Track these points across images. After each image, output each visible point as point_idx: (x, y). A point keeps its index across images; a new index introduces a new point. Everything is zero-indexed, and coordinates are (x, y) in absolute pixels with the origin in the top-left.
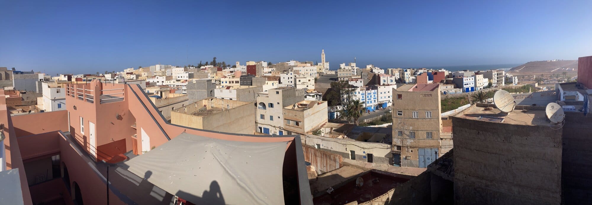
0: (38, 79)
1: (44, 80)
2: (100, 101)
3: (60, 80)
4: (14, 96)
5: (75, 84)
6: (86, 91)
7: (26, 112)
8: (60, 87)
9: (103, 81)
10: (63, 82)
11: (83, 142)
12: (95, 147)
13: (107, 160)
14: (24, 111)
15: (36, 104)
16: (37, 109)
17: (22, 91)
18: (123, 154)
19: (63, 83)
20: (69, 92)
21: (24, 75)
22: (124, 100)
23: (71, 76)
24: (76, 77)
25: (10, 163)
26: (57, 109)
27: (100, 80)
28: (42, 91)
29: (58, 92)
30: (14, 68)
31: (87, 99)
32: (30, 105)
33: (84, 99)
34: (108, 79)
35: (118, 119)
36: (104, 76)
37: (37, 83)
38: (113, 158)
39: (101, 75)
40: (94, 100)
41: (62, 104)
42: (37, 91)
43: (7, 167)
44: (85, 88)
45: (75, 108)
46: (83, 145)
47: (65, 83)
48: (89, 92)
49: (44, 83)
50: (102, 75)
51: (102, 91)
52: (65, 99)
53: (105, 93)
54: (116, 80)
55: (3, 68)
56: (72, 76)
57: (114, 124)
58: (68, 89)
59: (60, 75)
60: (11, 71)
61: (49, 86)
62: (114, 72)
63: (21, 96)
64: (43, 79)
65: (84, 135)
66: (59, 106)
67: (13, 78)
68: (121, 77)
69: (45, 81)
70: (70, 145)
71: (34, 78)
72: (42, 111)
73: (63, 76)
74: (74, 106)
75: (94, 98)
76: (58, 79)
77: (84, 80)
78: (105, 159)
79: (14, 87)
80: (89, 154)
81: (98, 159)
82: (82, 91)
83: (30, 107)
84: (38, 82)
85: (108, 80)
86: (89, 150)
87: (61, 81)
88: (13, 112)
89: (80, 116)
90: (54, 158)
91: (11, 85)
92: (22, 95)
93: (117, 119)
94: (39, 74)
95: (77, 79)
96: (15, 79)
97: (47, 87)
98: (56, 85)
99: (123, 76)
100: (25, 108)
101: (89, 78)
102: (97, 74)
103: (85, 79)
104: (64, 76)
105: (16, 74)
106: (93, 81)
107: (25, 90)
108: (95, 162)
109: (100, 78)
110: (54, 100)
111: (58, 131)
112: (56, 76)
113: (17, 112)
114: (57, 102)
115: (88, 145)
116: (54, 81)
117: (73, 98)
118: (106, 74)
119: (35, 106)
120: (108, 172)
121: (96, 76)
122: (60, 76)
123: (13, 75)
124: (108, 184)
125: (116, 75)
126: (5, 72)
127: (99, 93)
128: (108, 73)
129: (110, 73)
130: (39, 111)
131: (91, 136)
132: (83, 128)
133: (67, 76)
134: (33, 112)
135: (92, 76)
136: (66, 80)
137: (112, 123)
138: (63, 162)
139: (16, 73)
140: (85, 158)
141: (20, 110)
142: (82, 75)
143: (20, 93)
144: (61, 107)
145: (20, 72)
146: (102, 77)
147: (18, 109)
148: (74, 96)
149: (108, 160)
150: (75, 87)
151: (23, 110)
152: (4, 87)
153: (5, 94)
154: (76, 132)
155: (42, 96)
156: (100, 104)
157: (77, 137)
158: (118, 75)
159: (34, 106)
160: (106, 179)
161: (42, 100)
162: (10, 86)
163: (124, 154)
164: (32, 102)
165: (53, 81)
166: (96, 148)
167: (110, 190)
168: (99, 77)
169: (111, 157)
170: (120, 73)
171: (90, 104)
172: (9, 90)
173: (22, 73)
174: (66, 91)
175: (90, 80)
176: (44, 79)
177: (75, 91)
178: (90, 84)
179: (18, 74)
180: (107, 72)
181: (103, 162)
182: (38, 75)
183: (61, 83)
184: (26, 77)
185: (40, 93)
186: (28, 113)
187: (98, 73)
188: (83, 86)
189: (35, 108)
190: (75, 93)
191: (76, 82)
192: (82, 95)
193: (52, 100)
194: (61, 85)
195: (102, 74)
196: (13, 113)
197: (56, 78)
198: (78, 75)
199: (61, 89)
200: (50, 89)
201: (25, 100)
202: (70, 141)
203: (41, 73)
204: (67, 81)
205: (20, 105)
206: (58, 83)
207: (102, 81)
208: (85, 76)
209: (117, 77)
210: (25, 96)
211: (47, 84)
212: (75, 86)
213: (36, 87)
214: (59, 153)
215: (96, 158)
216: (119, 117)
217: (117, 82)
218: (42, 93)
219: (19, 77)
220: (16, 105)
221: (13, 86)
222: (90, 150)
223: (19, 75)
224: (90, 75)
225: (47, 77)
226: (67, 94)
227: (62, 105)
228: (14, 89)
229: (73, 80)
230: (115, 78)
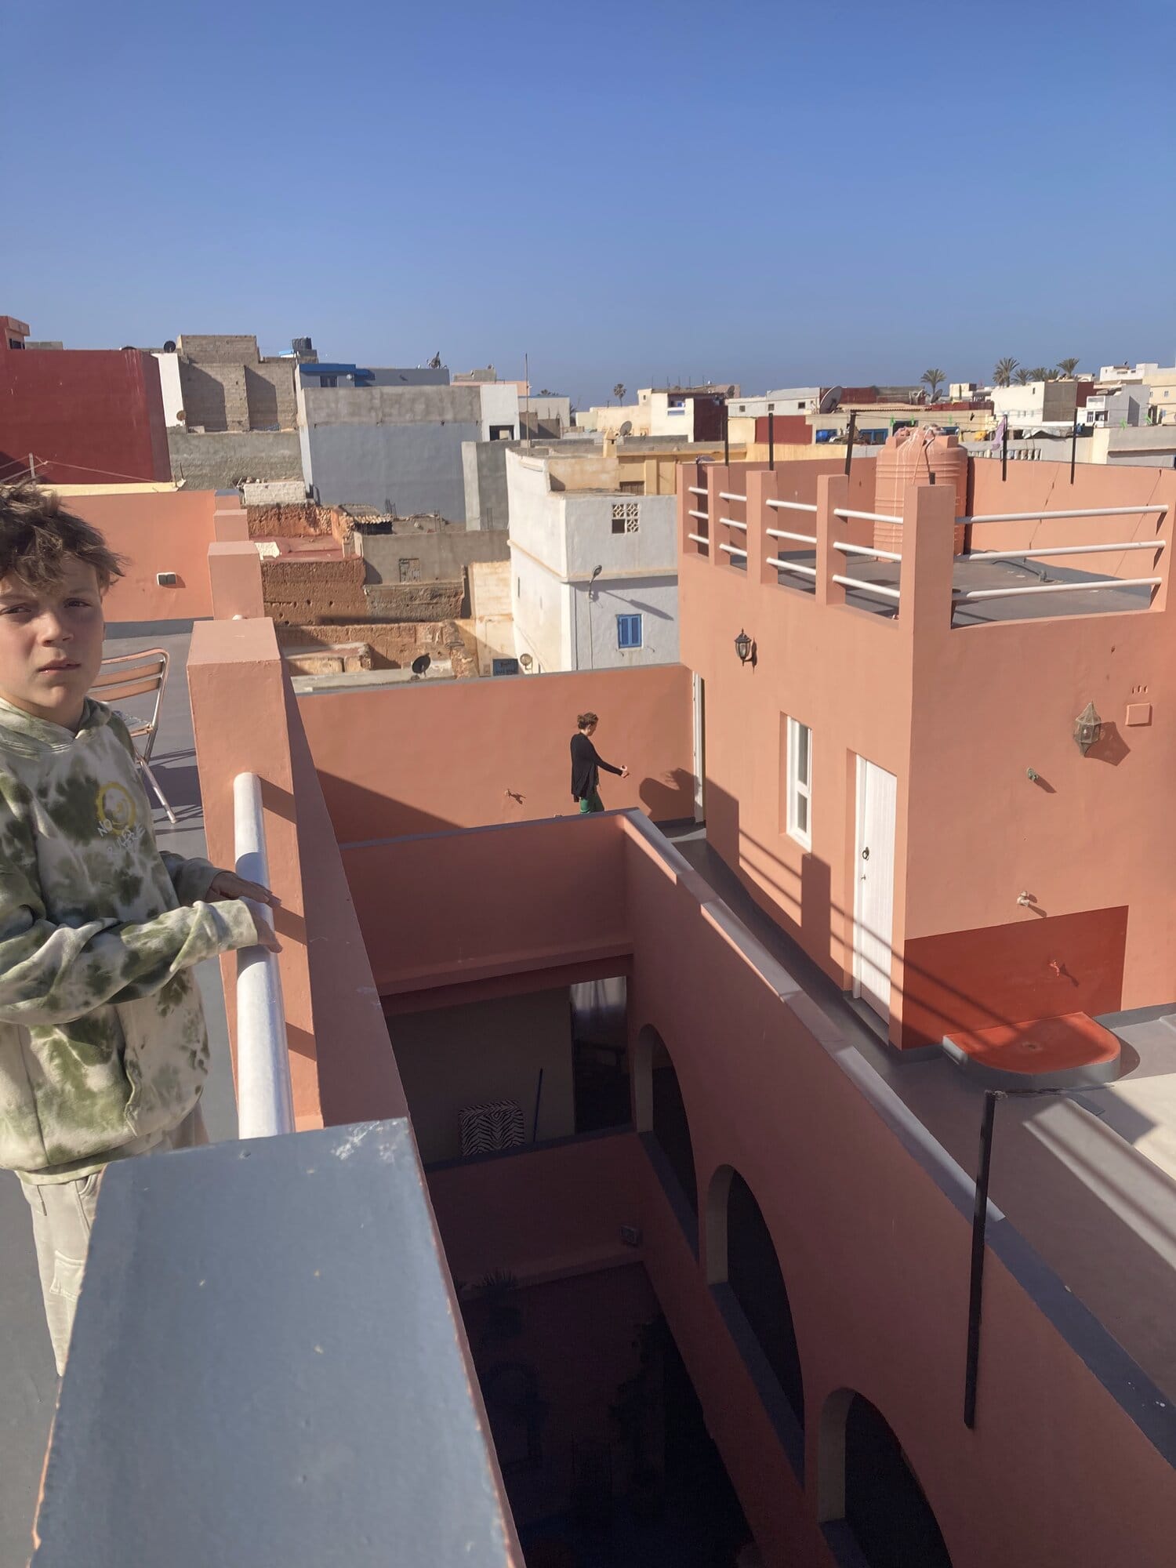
0: (478, 423)
1: (517, 435)
2: (954, 604)
3: (636, 432)
4: (308, 551)
5: (754, 466)
6: (845, 519)
7: (394, 665)
8: (635, 486)
9: (982, 445)
10: (664, 449)
11: (799, 898)
12: (889, 939)
13: (977, 1047)
14: (378, 661)
15: (466, 612)
16: (473, 649)
17: (362, 515)
18: (1091, 1013)
19: (660, 459)
20: (702, 527)
21: (377, 391)
22: (1159, 605)
23: (721, 398)
24: (758, 407)
25: (309, 1028)
26: (610, 656)
27: (950, 431)
28: (505, 516)
29: (618, 527)
30: (308, 341)
31: (848, 588)
32: (426, 614)
33: (821, 587)
34: (1015, 423)
35: (1086, 755)
36: (981, 404)
37: (469, 453)
38: (1023, 1034)
39: (959, 391)
40: (902, 594)
41: (645, 617)
42: (468, 515)
43: (289, 1051)
44: (835, 500)
45: (747, 650)
46: (798, 921)
47: (676, 458)
48: (865, 533)
49: (522, 452)
50: (967, 394)
51: (968, 529)
52: (671, 580)
53: (988, 543)
54: (1087, 432)
55: (230, 340)
56: (732, 404)
57: (1049, 789)
58: (702, 503)
59: (641, 393)
60: (288, 367)
61: (561, 477)
62: (1070, 366)
63: (358, 552)
64: (511, 428)
65: (809, 849)
66: (629, 631)
67: (302, 417)
68: (1133, 408)
69: (525, 444)
70: (704, 911)
71: (449, 416)
72: (507, 666)
73: (662, 399)
74: (743, 640)
75: (908, 576)
76: (626, 428)
77: (825, 437)
78: (961, 1035)
79: (309, 478)
80: (845, 988)
81: (906, 1028)
82: (806, 522)
83: (423, 631)
84: (480, 446)
85: (1018, 435)
86: (841, 962)
87: (644, 439)
88: (306, 665)
89: (783, 716)
90: (583, 996)
91: (290, 468)
92: (364, 545)
93: (1077, 750)
94: (487, 390)
95: (770, 429)
96: (313, 426)
97: (544, 484)
98: (605, 469)
99: (1152, 401)
100: (389, 640)
101: (872, 418)
102: (928, 387)
103: (838, 422)
104: (671, 404)
105: (324, 385)
106: (899, 443)
107: (389, 507)
108: (886, 1049)
109: (946, 418)
110: (591, 586)
111: (624, 812)
112: (608, 404)
113: (336, 665)
114: (616, 604)
115: (836, 923)
116: (590, 442)
117: (729, 573)
118: (1003, 380)
119: (456, 629)
120: (987, 1134)
121: (921, 401)
122: (635, 402)
123: (301, 395)
124: (980, 1220)
125: (1094, 392)
126: (249, 374)
127: (950, 537)
128: (1023, 379)
129: (1038, 376)
130: (486, 660)
131: (861, 866)
132: (803, 801)
133: (689, 405)
134: (440, 667)
135: (884, 401)
136: (683, 433)
137: (1039, 781)
138: (653, 1035)
139: (325, 376)
140: (818, 1017)
141: (355, 650)
142: (811, 396)
143: (352, 530)
144: (636, 640)
145: (350, 369)
146: (973, 406)
147: (337, 647)
148: (743, 559)
149: (985, 1043)
150: (754, 495)
151: (371, 651)
152: (237, 482)
153: (254, 536)
154: (744, 823)
155: (504, 554)
156: (954, 626)
157: (753, 862)
158: (1111, 393)
159: (449, 630)
160: (971, 1185)
161: (505, 582)
162: (278, 478)
163: (1098, 1018)
164: (435, 595)
165: (588, 445)
166: (901, 952)
167: (991, 1257)
168: (941, 408)
169: (1009, 1024)
170: (1129, 376)
171: (866, 623)
172: (278, 506)
173: (363, 378)
174: (686, 516)
175: (876, 437)
176: (522, 426)
177: (752, 524)
178: (871, 463)
179: (333, 385)
180: (1009, 365)
181: (942, 1054)
182: (475, 393)
183: (642, 459)
184: (395, 411)
185: (492, 532)
186: (407, 673)
187: (933, 378)
188: (823, 481)
189: (459, 643)
190: (754, 539)
191: (757, 453)
192: (806, 555)
193: (576, 585)
194: (643, 471)
195: (972, 388)
196: (303, 673)
197: (608, 419)
198: (773, 396)
199: (643, 502)
200: (560, 502)
201: (389, 582)
202: (700, 886)
203: (504, 380)
204: (691, 439)
205: (349, 611)
206: (623, 459)
207: (971, 443)
208: (835, 402)
209: (1094, 405)
210: (384, 554)
211: (540, 463)
212: (754, 479)
213: (460, 483)
214: (621, 963)
215: (892, 1018)
216: (1103, 735)
217: (1096, 449)
218: (505, 534)
219: (344, 409)
220: (325, 611)
221: (300, 477)
222: (849, 962)
223: (343, 395)
224: (871, 395)
225: (547, 409)
226: (688, 545)
227: (647, 622)
228: (309, 495)
229: (740, 431)
230: (1082, 418)
